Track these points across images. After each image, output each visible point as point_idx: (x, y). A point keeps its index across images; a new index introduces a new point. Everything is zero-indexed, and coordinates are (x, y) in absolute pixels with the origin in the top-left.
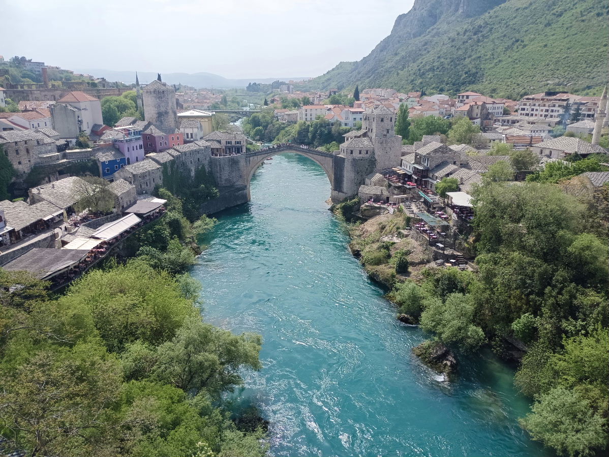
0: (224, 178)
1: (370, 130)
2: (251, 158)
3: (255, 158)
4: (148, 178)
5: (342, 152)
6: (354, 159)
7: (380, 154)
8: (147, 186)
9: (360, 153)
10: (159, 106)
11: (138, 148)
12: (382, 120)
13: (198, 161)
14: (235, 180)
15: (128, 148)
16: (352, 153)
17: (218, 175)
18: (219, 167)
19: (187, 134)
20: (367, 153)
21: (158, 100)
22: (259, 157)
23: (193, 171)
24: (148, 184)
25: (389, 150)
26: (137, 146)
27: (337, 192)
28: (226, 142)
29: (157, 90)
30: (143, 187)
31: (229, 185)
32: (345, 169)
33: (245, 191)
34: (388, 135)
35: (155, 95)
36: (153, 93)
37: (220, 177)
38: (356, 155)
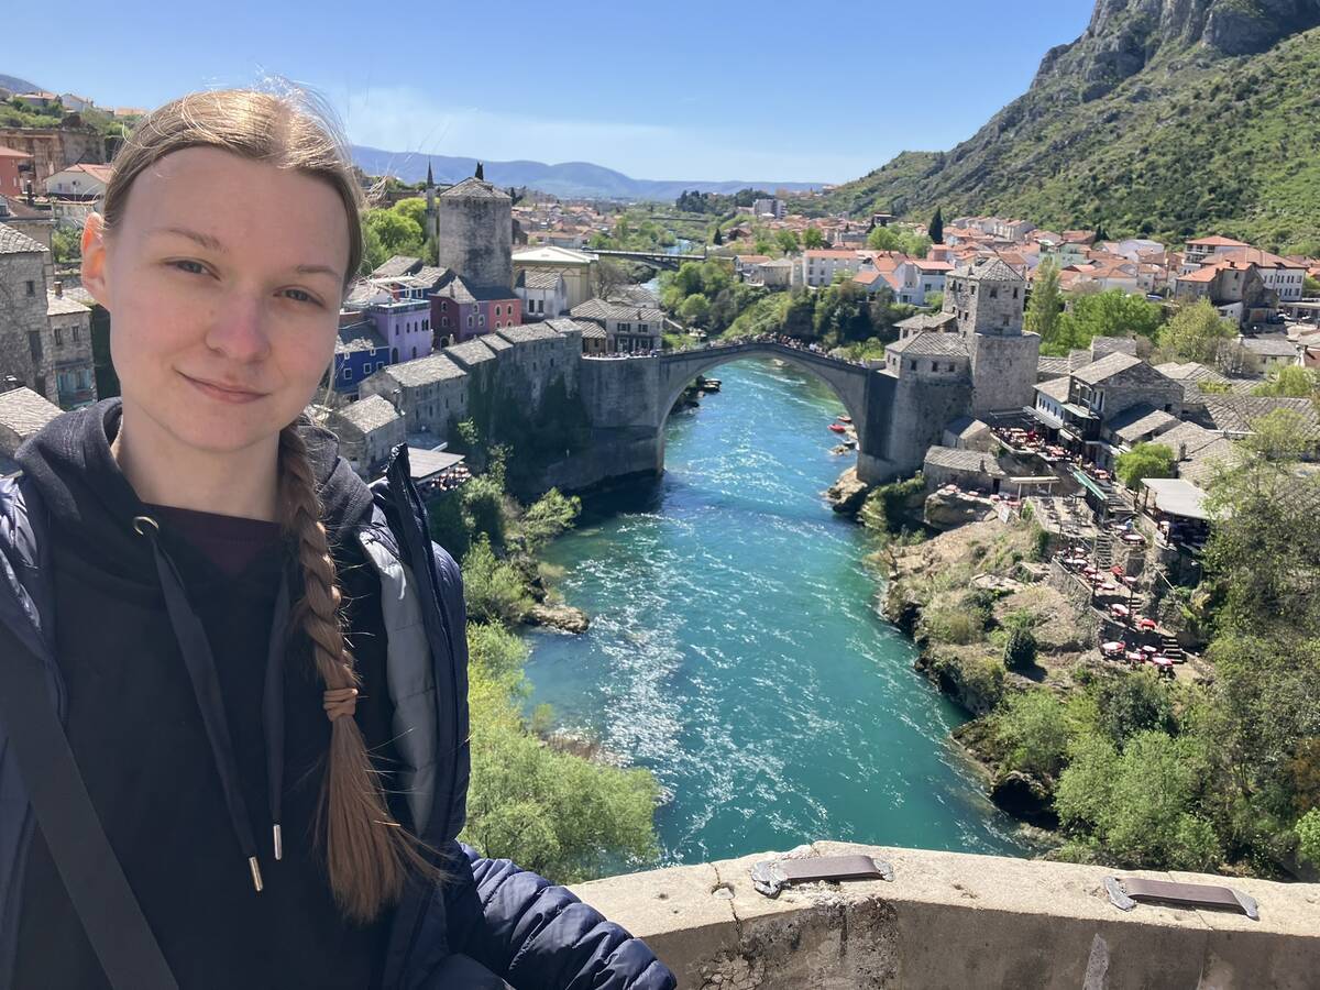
0: (606, 407)
1: (963, 315)
2: (672, 366)
3: (683, 365)
4: (434, 397)
5: (892, 362)
6: (918, 383)
7: (983, 374)
8: (431, 414)
9: (935, 368)
10: (473, 234)
11: (420, 327)
12: (994, 294)
13: (552, 364)
14: (631, 414)
15: (397, 327)
16: (914, 367)
17: (595, 402)
18: (596, 383)
19: (532, 302)
20: (952, 369)
21: (472, 222)
22: (690, 363)
23: (538, 387)
24: (434, 410)
25: (1007, 365)
26: (416, 324)
27: (871, 458)
28: (619, 325)
29: (472, 200)
30: (422, 416)
31: (615, 425)
32: (896, 405)
33: (652, 441)
34: (1006, 328)
35: (466, 211)
36: (462, 207)
37: (599, 406)
38: (926, 372)
